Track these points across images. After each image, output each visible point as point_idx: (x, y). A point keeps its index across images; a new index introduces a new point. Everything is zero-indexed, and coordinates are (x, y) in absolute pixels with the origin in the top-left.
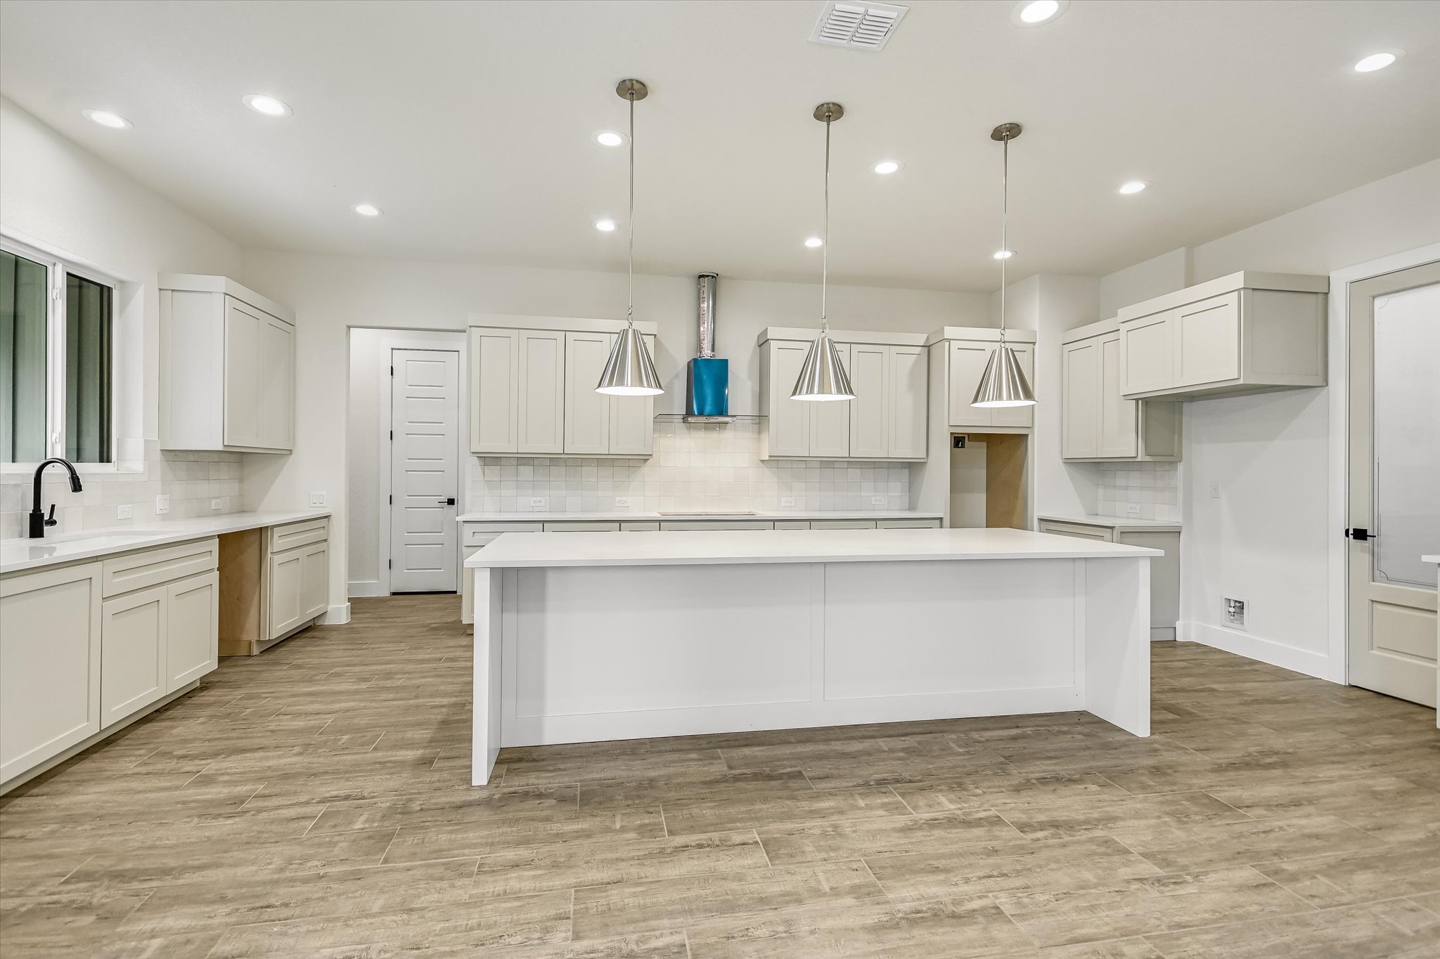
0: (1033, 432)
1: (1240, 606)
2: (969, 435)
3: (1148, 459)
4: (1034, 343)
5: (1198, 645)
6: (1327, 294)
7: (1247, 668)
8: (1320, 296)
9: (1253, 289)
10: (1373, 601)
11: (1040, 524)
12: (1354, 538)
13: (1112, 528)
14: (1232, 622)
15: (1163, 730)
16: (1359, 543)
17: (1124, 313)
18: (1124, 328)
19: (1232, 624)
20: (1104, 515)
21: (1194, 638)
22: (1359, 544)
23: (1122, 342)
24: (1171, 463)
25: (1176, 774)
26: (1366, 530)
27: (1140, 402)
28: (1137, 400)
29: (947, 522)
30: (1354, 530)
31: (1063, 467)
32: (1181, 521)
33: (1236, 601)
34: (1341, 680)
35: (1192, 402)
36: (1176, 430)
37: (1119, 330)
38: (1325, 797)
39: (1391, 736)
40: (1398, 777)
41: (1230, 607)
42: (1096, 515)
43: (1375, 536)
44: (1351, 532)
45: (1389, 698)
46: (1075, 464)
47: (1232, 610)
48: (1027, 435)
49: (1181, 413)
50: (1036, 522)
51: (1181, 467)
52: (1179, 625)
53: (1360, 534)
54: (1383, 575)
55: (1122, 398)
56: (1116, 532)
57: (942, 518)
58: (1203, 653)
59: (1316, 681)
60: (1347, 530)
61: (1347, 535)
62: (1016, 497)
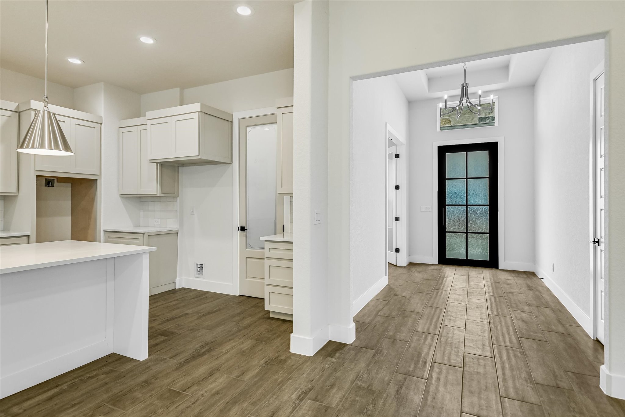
0: (101, 179)
1: (202, 266)
2: (57, 178)
3: (162, 195)
4: (101, 123)
5: (185, 289)
6: (232, 122)
7: (203, 297)
8: (230, 122)
9: (204, 113)
10: (247, 257)
11: (105, 234)
12: (241, 231)
13: (143, 234)
14: (199, 275)
15: (156, 351)
17: (150, 114)
18: (149, 123)
19: (199, 276)
20: (143, 226)
21: (184, 286)
22: (242, 233)
23: (149, 130)
24: (174, 197)
25: (157, 381)
26: (244, 227)
27: (159, 164)
28: (157, 163)
29: (33, 238)
30: (241, 227)
31: (120, 200)
32: (178, 227)
33: (200, 264)
34: (236, 294)
35: (183, 167)
36: (176, 180)
37: (147, 124)
38: (224, 364)
39: (250, 317)
40: (251, 339)
41: (198, 267)
42: (139, 226)
43: (247, 229)
44: (240, 228)
45: (252, 298)
46: (127, 198)
47: (199, 269)
48: (96, 180)
49: (178, 172)
50: (102, 233)
51: (178, 199)
52: (177, 281)
53: (243, 229)
54: (250, 246)
55: (149, 161)
56: (146, 236)
57: (29, 236)
58: (187, 293)
59: (228, 296)
60: (239, 228)
61: (239, 230)
62: (90, 218)
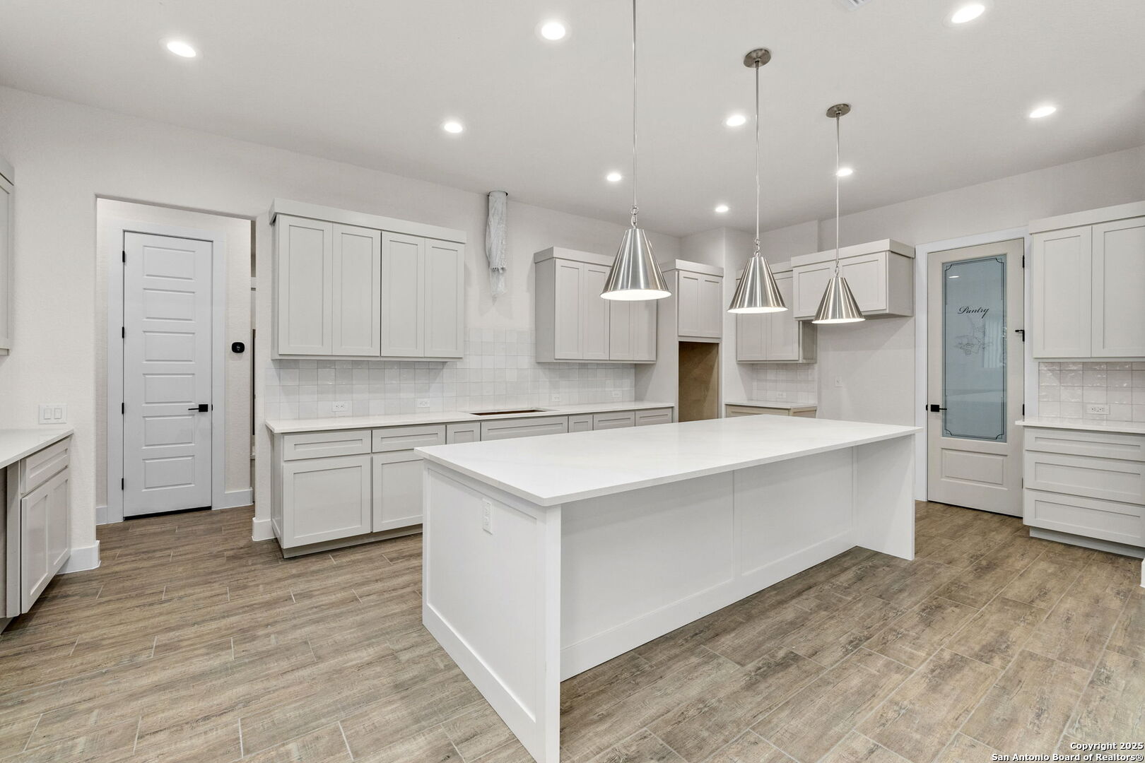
0: (722, 342)
3: (805, 361)
4: (722, 277)
6: (913, 259)
8: (910, 258)
9: (893, 252)
10: (943, 448)
11: (726, 408)
12: (931, 411)
16: (934, 414)
17: (797, 260)
18: (796, 270)
20: (757, 400)
23: (795, 280)
26: (938, 406)
27: (801, 322)
28: (799, 321)
30: (932, 406)
32: (817, 403)
36: (814, 342)
42: (752, 400)
43: (945, 410)
44: (929, 407)
48: (718, 344)
49: (817, 330)
50: (723, 407)
51: (816, 366)
53: (935, 408)
54: (948, 432)
55: (794, 319)
57: (672, 407)
60: (927, 406)
61: (927, 409)
62: (707, 389)
